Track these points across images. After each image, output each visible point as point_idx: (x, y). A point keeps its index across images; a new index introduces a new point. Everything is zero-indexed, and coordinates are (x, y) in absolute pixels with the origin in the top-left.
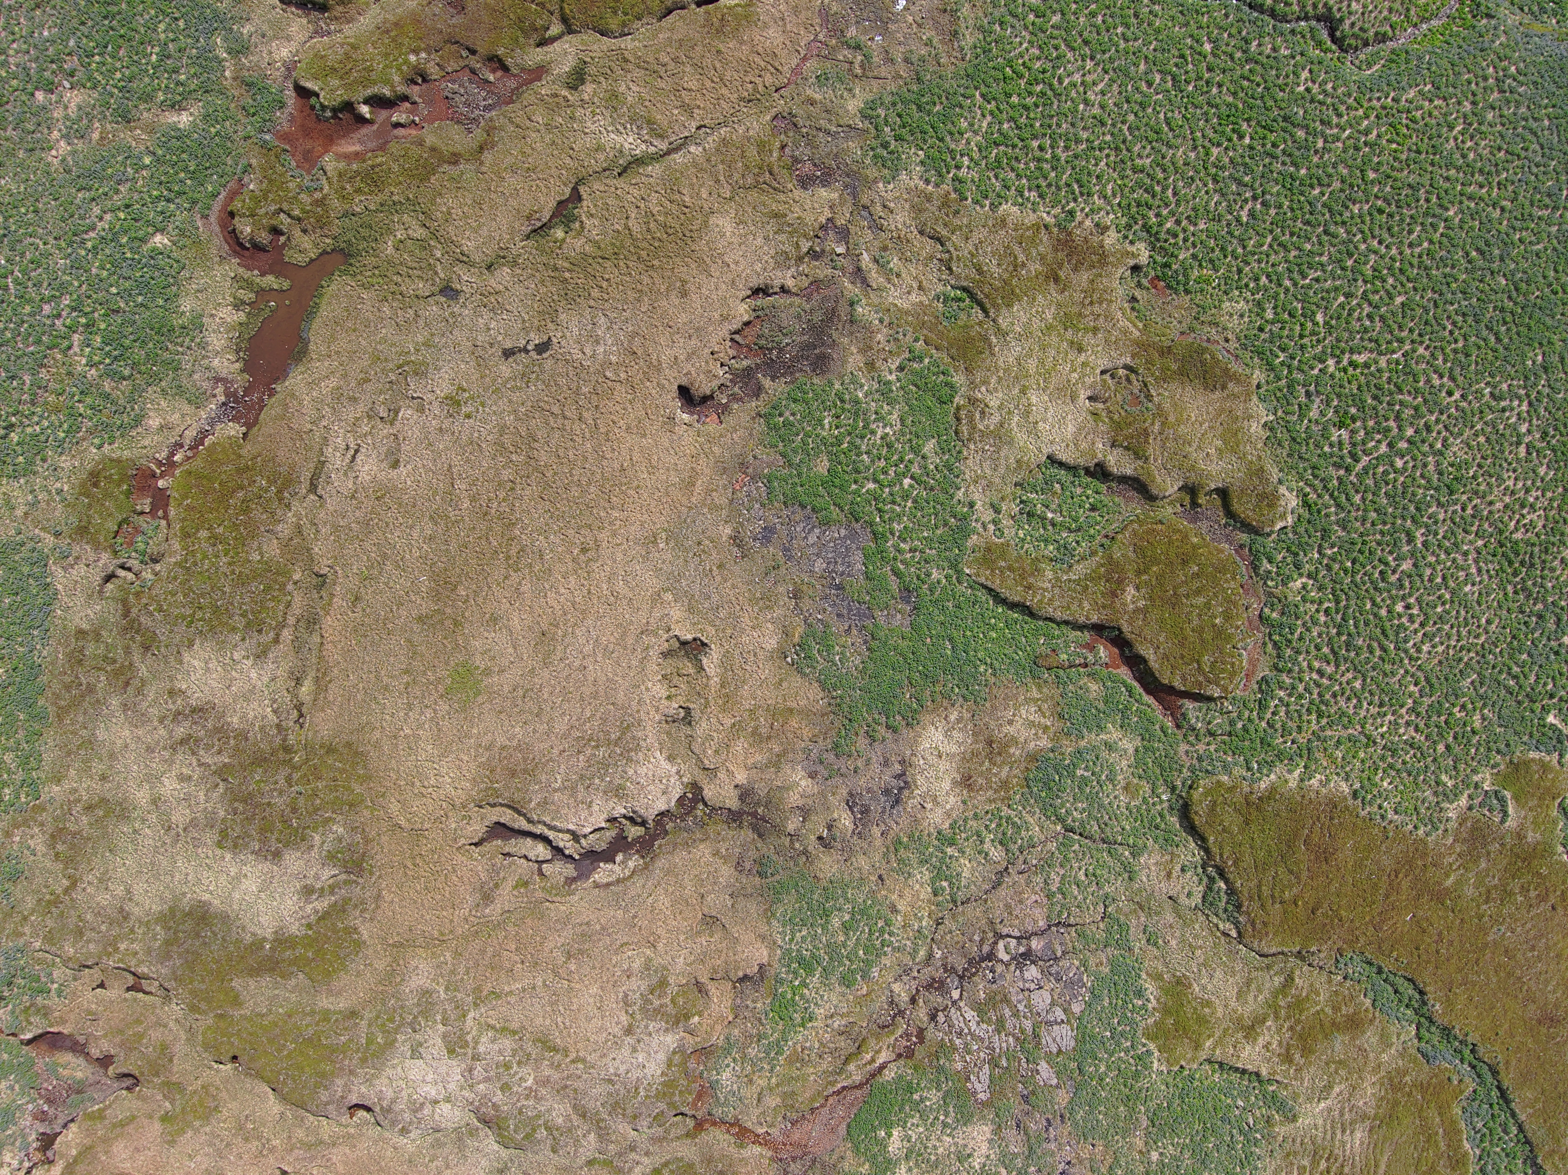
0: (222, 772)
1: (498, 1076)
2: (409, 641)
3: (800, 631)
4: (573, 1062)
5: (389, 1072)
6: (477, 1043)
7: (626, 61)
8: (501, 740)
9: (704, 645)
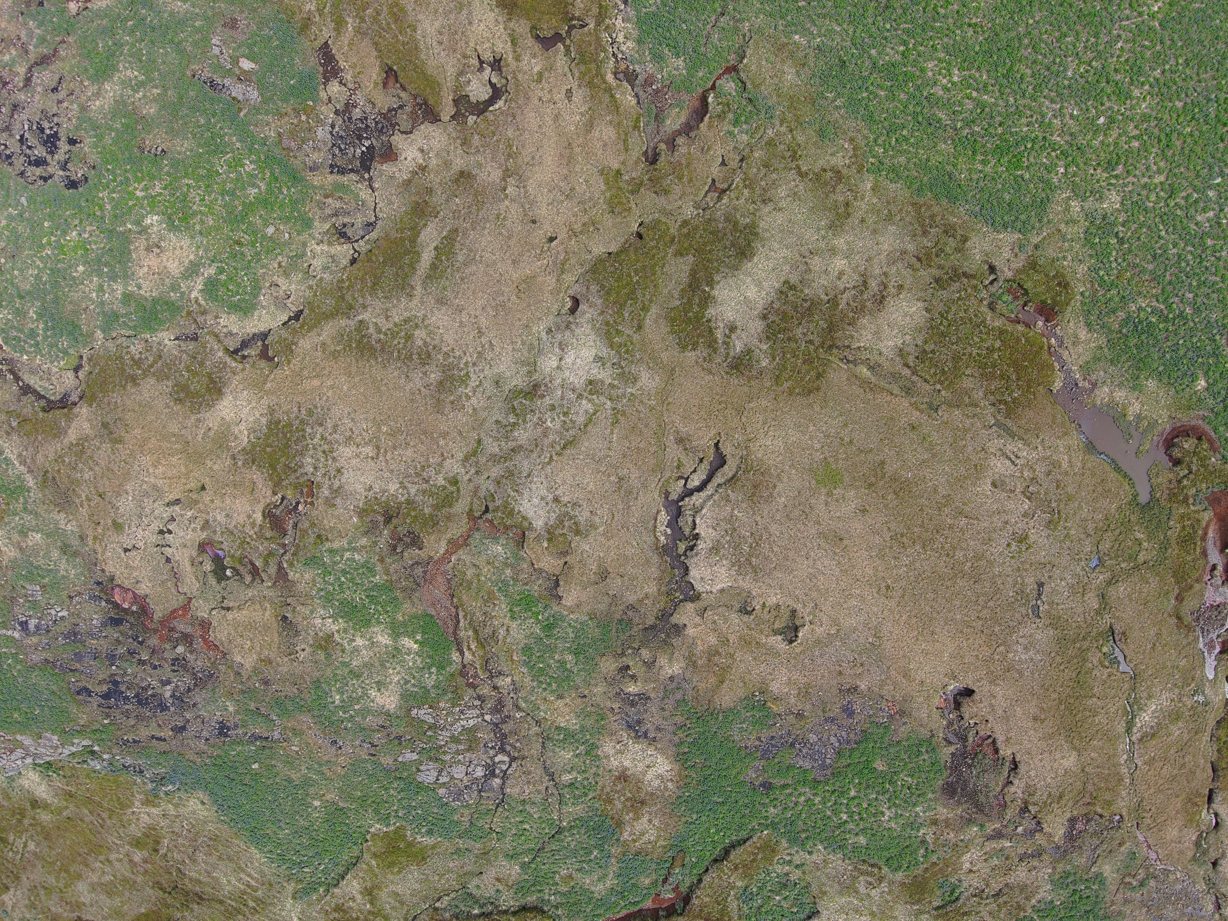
0: (834, 302)
1: (562, 406)
2: (871, 450)
3: (775, 708)
4: (551, 457)
5: (593, 337)
6: (589, 401)
7: (1196, 733)
8: (780, 486)
9: (791, 642)
